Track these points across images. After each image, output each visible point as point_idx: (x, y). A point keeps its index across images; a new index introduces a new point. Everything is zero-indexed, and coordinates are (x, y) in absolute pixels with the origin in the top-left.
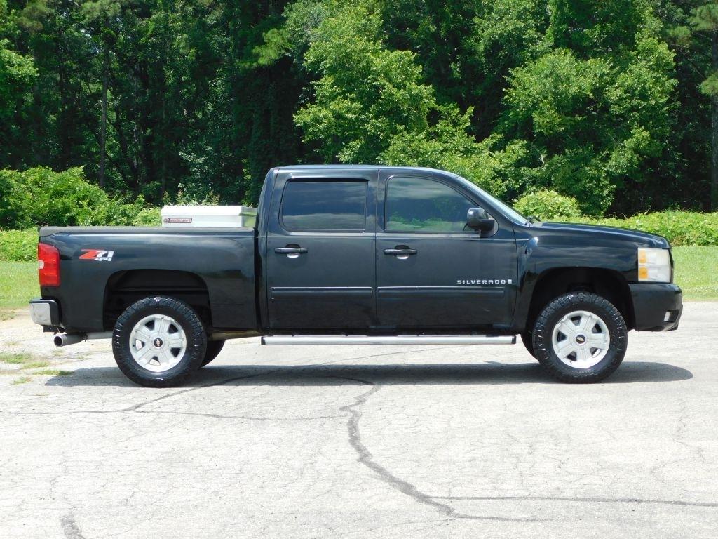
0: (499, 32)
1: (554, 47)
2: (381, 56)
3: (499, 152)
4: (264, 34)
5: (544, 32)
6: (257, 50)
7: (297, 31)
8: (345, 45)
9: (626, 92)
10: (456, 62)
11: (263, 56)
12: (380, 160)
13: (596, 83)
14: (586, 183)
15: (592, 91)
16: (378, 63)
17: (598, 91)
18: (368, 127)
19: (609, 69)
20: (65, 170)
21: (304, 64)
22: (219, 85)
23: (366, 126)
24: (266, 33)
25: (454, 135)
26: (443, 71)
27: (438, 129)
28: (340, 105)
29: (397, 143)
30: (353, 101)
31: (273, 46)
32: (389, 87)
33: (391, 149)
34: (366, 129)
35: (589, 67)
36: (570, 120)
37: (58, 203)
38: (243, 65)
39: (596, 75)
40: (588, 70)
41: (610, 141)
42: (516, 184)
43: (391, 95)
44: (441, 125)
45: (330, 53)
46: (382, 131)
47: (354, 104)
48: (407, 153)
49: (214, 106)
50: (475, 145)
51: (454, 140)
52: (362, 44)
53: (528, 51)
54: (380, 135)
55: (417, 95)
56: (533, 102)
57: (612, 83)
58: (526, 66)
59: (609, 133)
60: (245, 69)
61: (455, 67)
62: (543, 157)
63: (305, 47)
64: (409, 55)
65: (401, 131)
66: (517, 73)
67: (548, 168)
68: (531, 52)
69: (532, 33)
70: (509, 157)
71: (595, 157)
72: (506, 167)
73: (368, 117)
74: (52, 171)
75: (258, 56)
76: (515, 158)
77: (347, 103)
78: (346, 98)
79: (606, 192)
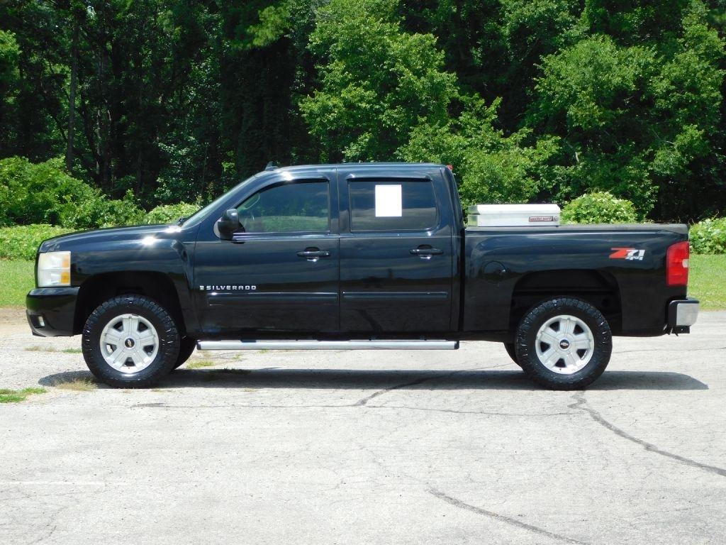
0: (528, 14)
1: (590, 32)
2: (399, 39)
3: (528, 148)
4: (259, 11)
5: (578, 16)
6: (251, 30)
7: (298, 10)
8: (358, 27)
9: (672, 83)
10: (477, 46)
11: (258, 36)
12: (398, 155)
13: (640, 73)
14: (627, 184)
15: (634, 82)
16: (396, 47)
17: (641, 82)
18: (383, 117)
19: (653, 58)
20: (45, 161)
21: (309, 46)
22: (204, 68)
23: (381, 116)
24: (262, 10)
25: (480, 129)
26: (463, 57)
27: (461, 122)
28: (352, 93)
29: (417, 136)
30: (366, 88)
31: (269, 25)
32: (409, 75)
33: (411, 143)
34: (380, 120)
35: (630, 56)
36: (611, 113)
37: (39, 197)
38: (235, 46)
39: (639, 64)
40: (630, 59)
41: (653, 138)
42: (548, 184)
43: (410, 82)
44: (464, 117)
45: (342, 34)
46: (398, 123)
47: (368, 92)
48: (428, 148)
49: (197, 92)
50: (502, 140)
51: (480, 134)
52: (377, 26)
53: (561, 37)
54: (396, 127)
55: (439, 83)
56: (569, 93)
57: (657, 73)
58: (559, 53)
59: (653, 129)
60: (237, 51)
61: (477, 53)
62: (577, 154)
63: (310, 28)
64: (431, 38)
65: (423, 123)
66: (551, 61)
67: (584, 166)
68: (565, 38)
69: (565, 15)
70: (540, 154)
71: (636, 154)
72: (537, 166)
73: (383, 107)
74: (29, 162)
75: (252, 37)
76: (547, 155)
77: (360, 90)
78: (358, 85)
79: (648, 193)
